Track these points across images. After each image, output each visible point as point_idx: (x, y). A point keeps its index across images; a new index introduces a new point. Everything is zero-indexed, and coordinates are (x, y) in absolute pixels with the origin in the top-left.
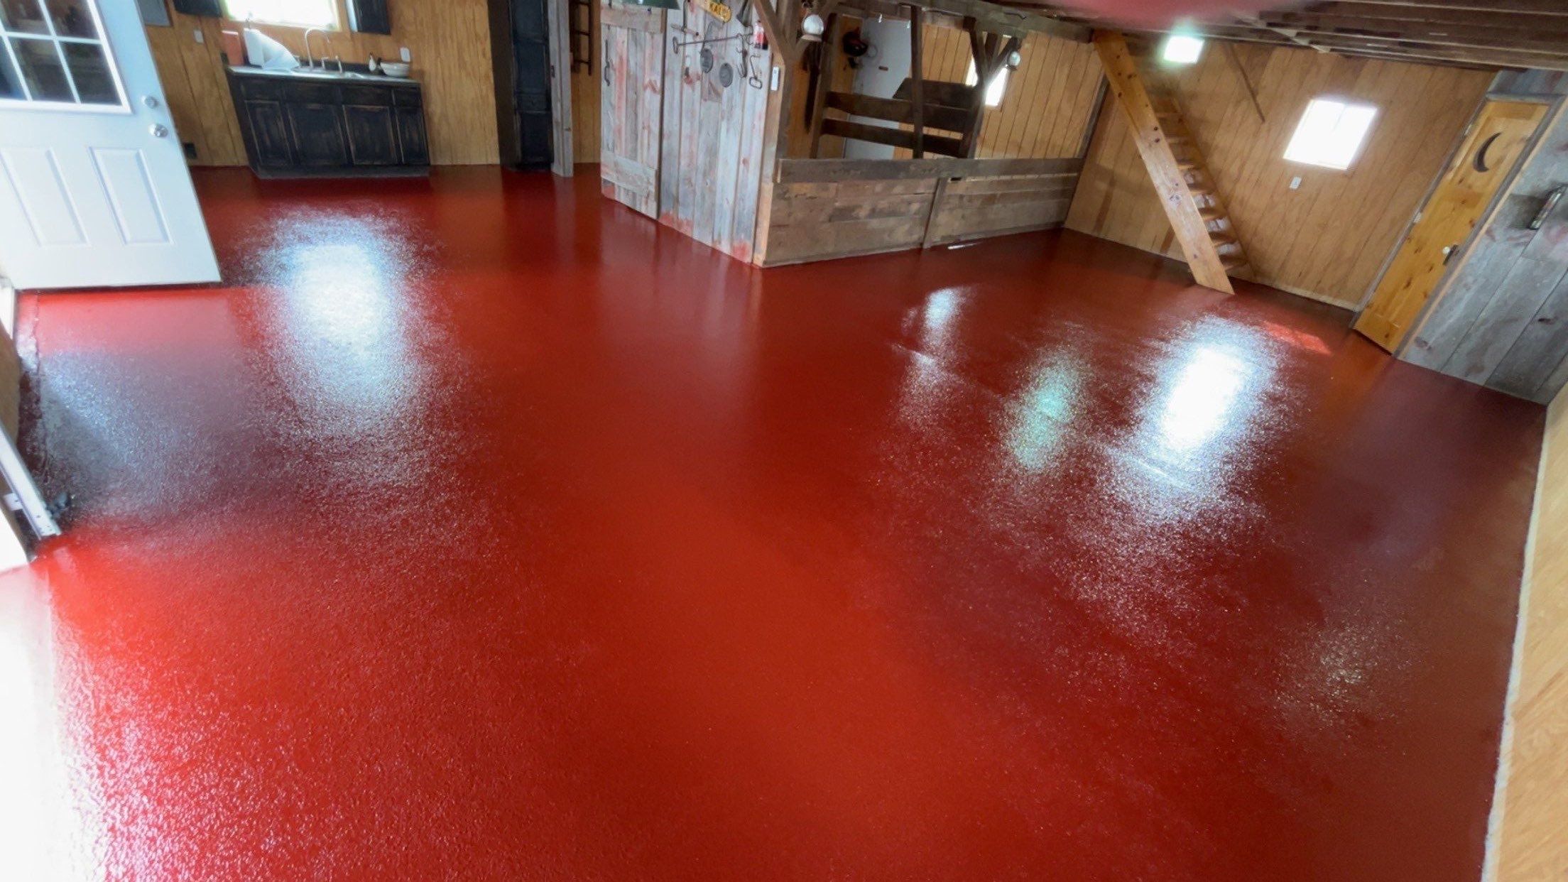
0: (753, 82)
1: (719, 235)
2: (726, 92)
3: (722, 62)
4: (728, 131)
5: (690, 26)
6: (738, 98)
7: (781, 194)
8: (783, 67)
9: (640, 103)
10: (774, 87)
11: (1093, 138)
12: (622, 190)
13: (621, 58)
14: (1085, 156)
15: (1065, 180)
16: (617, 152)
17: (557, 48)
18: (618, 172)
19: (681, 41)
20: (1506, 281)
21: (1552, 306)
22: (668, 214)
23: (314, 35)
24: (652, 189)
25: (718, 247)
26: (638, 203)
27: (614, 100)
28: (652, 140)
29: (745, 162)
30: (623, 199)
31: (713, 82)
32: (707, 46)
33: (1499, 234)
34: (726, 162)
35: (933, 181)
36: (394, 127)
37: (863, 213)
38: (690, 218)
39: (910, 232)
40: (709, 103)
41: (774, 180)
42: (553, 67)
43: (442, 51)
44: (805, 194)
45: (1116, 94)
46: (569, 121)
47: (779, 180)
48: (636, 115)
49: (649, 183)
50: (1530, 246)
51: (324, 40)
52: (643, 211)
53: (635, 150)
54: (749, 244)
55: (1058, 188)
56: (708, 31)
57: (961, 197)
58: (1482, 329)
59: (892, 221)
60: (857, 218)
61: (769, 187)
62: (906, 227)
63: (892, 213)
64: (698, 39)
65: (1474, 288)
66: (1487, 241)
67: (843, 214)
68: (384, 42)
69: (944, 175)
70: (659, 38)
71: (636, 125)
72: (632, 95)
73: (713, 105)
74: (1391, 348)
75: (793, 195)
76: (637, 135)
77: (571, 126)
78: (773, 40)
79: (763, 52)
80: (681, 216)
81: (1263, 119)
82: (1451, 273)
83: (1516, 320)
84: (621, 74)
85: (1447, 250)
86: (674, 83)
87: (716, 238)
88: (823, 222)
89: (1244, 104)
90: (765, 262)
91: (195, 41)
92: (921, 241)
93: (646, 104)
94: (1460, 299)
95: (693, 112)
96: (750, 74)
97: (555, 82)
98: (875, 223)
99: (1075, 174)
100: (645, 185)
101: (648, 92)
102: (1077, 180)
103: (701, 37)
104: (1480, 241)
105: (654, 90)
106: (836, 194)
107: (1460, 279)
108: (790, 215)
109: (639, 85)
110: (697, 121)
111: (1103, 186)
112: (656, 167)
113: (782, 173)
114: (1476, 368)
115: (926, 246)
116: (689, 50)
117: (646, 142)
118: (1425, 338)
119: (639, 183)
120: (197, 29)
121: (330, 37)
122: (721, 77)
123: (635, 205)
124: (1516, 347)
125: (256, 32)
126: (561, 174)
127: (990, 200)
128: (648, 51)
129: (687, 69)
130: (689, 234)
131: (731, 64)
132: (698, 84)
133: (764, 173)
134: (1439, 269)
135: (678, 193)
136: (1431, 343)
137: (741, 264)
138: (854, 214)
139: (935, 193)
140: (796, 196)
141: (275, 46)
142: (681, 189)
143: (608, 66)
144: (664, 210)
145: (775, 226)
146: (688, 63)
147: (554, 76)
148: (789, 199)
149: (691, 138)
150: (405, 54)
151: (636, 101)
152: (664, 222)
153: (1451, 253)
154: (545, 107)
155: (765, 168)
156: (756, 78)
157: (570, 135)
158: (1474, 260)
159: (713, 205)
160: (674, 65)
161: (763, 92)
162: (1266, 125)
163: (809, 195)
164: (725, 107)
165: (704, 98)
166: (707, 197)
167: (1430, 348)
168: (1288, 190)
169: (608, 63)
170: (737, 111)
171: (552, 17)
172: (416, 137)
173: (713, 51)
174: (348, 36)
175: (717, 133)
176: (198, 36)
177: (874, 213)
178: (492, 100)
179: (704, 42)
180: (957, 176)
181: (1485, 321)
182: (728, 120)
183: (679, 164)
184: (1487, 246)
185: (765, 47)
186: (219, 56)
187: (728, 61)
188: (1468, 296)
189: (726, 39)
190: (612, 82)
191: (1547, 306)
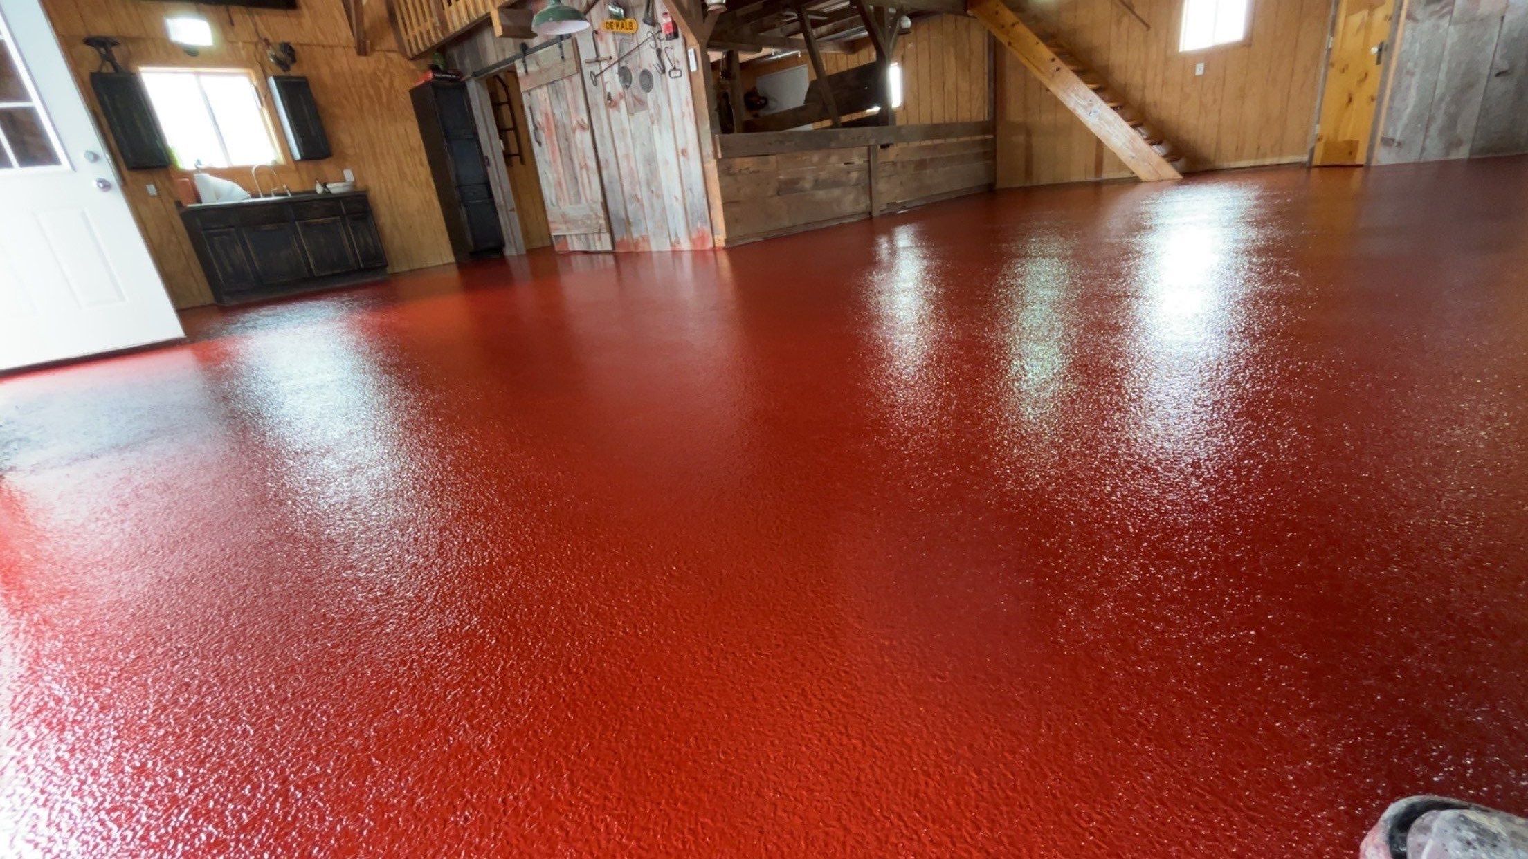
0: (673, 74)
1: (676, 235)
2: (650, 97)
3: (639, 71)
4: (660, 132)
5: (603, 55)
6: (662, 98)
7: (725, 171)
8: (698, 47)
9: (573, 150)
10: (693, 68)
11: (997, 99)
12: (574, 238)
13: (546, 115)
14: (995, 117)
15: (984, 142)
16: (561, 204)
17: (487, 139)
18: (566, 222)
19: (597, 72)
20: (1446, 53)
21: (1502, 57)
22: (622, 240)
23: (261, 171)
24: (602, 222)
25: (678, 247)
26: (591, 242)
27: (548, 157)
28: (591, 175)
29: (684, 152)
30: (576, 245)
31: (636, 94)
32: (623, 64)
33: (1419, 14)
34: (667, 162)
35: (865, 149)
36: (348, 235)
37: (807, 185)
38: (644, 233)
39: (856, 201)
40: (637, 114)
41: (716, 156)
42: (487, 158)
43: (382, 167)
44: (748, 169)
45: (1006, 44)
46: (512, 203)
47: (720, 156)
48: (571, 159)
49: (598, 217)
50: (1455, 13)
51: (271, 176)
52: (599, 248)
53: (578, 193)
54: (707, 229)
55: (979, 150)
56: (619, 51)
57: (894, 164)
58: (1443, 106)
59: (836, 192)
60: (802, 190)
61: (712, 165)
62: (851, 197)
63: (835, 183)
64: (612, 62)
65: (1418, 71)
66: (1411, 24)
67: (788, 187)
68: (327, 167)
69: (872, 142)
70: (577, 79)
71: (573, 169)
72: (563, 143)
73: (641, 116)
74: (1360, 158)
75: (737, 171)
76: (576, 178)
77: (514, 206)
78: (682, 22)
79: (675, 41)
80: (636, 235)
81: (1148, 27)
82: (1387, 68)
83: (1471, 85)
84: (549, 129)
85: (1375, 50)
86: (600, 112)
87: (673, 239)
88: (772, 197)
89: (1125, 20)
90: (727, 241)
91: (148, 194)
92: (869, 209)
93: (579, 145)
94: (1408, 88)
95: (623, 131)
96: (668, 67)
97: (492, 171)
98: (821, 194)
99: (991, 137)
100: (594, 222)
101: (578, 133)
102: (994, 141)
103: (615, 58)
104: (1405, 30)
105: (583, 128)
106: (778, 167)
107: (1399, 69)
108: (739, 190)
109: (569, 129)
110: (629, 135)
111: (1020, 139)
112: (600, 199)
113: (722, 147)
114: (1455, 144)
115: (875, 214)
116: (607, 76)
117: (586, 181)
118: (1390, 135)
119: (589, 222)
120: (149, 184)
121: (277, 169)
122: (642, 85)
123: (589, 246)
124: (1485, 111)
125: (206, 176)
126: (514, 253)
127: (921, 165)
128: (569, 96)
129: (609, 94)
130: (647, 250)
131: (648, 68)
132: (622, 104)
133: (704, 154)
134: (1375, 71)
135: (627, 217)
136: (1398, 137)
137: (704, 252)
138: (799, 185)
139: (869, 161)
140: (740, 171)
141: (225, 184)
142: (630, 209)
143: (536, 128)
144: (618, 238)
145: (727, 204)
146: (608, 90)
147: (489, 164)
148: (735, 174)
149: (627, 156)
150: (349, 175)
151: (569, 146)
152: (619, 250)
153: (1380, 50)
154: (486, 196)
155: (703, 149)
156: (674, 69)
157: (515, 215)
158: (1406, 46)
159: (664, 209)
160: (597, 97)
161: (685, 78)
162: (1152, 29)
163: (751, 170)
164: (652, 111)
165: (630, 113)
166: (655, 205)
167: (1399, 144)
168: (1196, 77)
169: (535, 126)
170: (665, 108)
171: (476, 112)
172: (369, 240)
173: (629, 66)
174: (293, 167)
175: (651, 139)
176: (152, 189)
177: (817, 184)
178: (437, 204)
179: (619, 61)
180: (884, 142)
181: (1441, 99)
182: (658, 121)
183: (622, 186)
184: (1414, 30)
185: (676, 35)
186: (173, 206)
187: (646, 67)
188: (1415, 81)
189: (638, 47)
190: (544, 143)
191: (1497, 58)
